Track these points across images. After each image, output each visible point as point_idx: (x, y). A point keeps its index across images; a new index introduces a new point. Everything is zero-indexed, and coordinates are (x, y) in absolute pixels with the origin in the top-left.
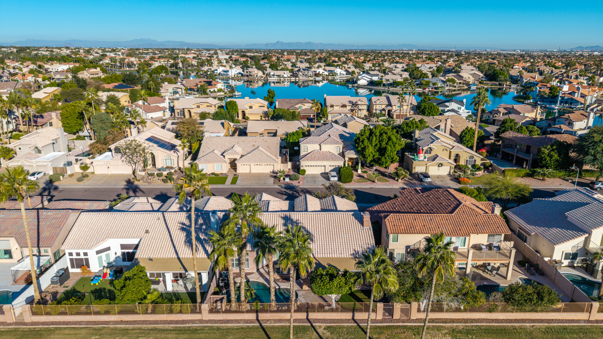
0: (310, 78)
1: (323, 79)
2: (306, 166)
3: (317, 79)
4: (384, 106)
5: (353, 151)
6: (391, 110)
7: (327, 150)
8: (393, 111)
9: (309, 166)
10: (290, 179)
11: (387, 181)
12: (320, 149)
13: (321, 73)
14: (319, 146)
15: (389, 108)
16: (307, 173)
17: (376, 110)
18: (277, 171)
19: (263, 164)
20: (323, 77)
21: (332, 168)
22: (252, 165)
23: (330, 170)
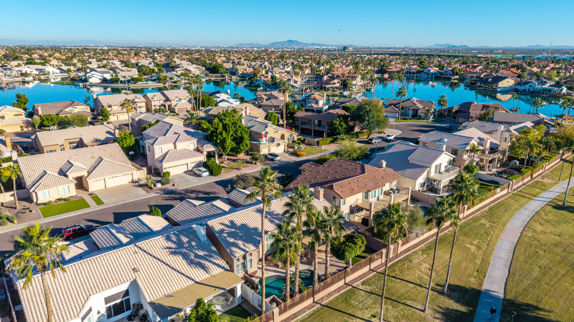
0: (16, 78)
1: (35, 80)
2: (168, 168)
3: (27, 79)
4: (162, 102)
5: (209, 145)
6: (171, 105)
7: (183, 148)
8: (173, 105)
9: (171, 167)
10: (162, 184)
11: (248, 166)
12: (175, 148)
13: (28, 72)
14: (173, 145)
15: (168, 103)
16: (171, 174)
17: (155, 106)
18: (136, 180)
19: (120, 175)
20: (34, 77)
21: (194, 165)
22: (107, 178)
23: (192, 167)
